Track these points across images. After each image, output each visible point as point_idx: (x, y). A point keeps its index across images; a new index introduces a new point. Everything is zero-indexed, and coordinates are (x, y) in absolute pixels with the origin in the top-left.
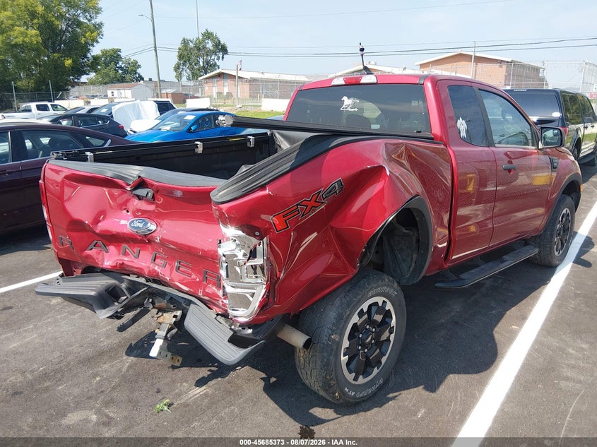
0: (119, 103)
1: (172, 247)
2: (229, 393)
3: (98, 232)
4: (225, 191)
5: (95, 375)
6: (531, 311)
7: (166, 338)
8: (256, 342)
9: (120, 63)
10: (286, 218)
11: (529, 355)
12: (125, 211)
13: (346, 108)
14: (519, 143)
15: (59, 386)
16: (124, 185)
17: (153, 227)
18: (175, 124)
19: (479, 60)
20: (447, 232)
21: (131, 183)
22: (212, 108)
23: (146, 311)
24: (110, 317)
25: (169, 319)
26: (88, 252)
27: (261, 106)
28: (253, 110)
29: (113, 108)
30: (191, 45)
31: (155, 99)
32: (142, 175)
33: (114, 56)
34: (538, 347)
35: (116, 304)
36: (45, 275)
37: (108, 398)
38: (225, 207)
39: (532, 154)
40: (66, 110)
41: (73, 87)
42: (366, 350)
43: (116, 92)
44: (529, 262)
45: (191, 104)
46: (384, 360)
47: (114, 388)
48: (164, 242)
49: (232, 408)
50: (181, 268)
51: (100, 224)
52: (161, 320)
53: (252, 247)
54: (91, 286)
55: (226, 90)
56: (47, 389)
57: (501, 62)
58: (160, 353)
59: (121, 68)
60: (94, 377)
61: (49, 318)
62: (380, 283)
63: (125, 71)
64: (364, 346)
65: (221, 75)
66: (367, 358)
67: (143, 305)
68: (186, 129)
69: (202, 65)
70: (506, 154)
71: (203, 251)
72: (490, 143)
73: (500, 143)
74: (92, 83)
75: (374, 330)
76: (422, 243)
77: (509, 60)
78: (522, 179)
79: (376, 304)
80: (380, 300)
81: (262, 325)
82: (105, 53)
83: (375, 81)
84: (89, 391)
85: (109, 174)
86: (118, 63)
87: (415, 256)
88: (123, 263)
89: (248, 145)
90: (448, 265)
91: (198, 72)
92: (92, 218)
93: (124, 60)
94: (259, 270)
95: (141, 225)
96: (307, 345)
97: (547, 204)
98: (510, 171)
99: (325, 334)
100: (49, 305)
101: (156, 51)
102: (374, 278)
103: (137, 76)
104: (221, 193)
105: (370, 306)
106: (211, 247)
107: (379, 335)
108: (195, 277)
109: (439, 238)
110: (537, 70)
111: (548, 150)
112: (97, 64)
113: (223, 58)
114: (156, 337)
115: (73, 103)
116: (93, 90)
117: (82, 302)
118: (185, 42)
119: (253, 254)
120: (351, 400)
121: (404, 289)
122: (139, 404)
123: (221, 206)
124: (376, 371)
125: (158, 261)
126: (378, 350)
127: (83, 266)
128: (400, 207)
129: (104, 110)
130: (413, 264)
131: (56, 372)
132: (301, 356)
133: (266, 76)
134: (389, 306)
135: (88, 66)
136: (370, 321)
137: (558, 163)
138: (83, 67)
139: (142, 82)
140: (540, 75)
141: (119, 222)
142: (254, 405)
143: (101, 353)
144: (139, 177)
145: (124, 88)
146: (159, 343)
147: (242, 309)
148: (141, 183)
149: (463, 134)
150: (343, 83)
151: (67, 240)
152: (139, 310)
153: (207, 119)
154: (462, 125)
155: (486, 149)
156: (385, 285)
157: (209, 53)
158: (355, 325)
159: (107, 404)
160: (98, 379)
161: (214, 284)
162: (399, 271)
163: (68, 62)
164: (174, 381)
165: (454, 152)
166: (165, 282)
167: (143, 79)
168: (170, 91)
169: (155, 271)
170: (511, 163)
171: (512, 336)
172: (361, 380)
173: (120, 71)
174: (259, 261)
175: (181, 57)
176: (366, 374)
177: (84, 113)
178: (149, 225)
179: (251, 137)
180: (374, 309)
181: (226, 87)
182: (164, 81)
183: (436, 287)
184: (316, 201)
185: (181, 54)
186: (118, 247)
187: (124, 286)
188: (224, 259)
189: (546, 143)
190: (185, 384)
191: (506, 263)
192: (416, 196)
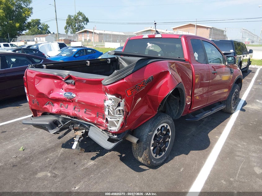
0: (41, 44)
1: (83, 103)
2: (104, 163)
3: (50, 98)
4: (108, 80)
5: (47, 158)
6: (223, 130)
7: (79, 141)
8: (118, 140)
9: (40, 25)
10: (131, 91)
11: (223, 147)
12: (62, 89)
13: (149, 48)
14: (217, 62)
15: (32, 163)
16: (61, 78)
17: (74, 96)
18: (68, 53)
19: (198, 27)
20: (190, 98)
21: (64, 77)
22: (82, 46)
23: (70, 130)
24: (55, 133)
25: (79, 133)
26: (45, 106)
27: (104, 46)
28: (101, 47)
29: (39, 46)
30: (72, 18)
31: (58, 42)
32: (70, 74)
33: (37, 22)
34: (227, 144)
35: (57, 128)
36: (18, 118)
37: (54, 167)
38: (108, 86)
39: (223, 67)
40: (17, 46)
41: (19, 36)
42: (160, 145)
43: (38, 38)
44: (221, 111)
45: (73, 44)
46: (166, 149)
47: (56, 163)
48: (79, 102)
49: (106, 169)
50: (87, 112)
51: (51, 95)
52: (76, 134)
53: (119, 102)
54: (46, 120)
55: (88, 38)
56: (27, 164)
57: (208, 28)
58: (76, 147)
59: (40, 28)
60: (47, 159)
61: (23, 135)
62: (165, 118)
63: (42, 29)
64: (159, 143)
65: (86, 32)
66: (160, 148)
67: (69, 128)
68: (73, 55)
69: (77, 27)
70: (212, 67)
71: (97, 105)
72: (207, 63)
73: (210, 62)
74: (27, 34)
75: (163, 137)
76: (181, 102)
77: (211, 27)
78: (218, 78)
79: (164, 126)
80: (165, 125)
81: (121, 134)
82: (33, 21)
83: (161, 37)
84: (45, 164)
85: (55, 74)
86: (39, 25)
87: (178, 108)
88: (61, 111)
89: (108, 62)
90: (191, 111)
91: (75, 30)
92: (48, 92)
93: (41, 24)
94: (121, 111)
95: (69, 95)
96: (138, 142)
97: (229, 87)
98: (214, 74)
99: (145, 138)
100: (22, 131)
101: (57, 20)
102: (163, 116)
103: (48, 31)
104: (106, 81)
105: (162, 127)
106: (100, 103)
107: (164, 139)
108: (93, 115)
109: (188, 101)
110: (223, 31)
111: (229, 65)
112: (30, 26)
113: (87, 24)
114: (75, 141)
115: (19, 43)
116: (28, 37)
117: (42, 127)
118: (70, 16)
119: (119, 105)
120: (154, 165)
121: (174, 121)
122: (67, 169)
123: (106, 86)
124: (163, 153)
125: (76, 109)
126: (164, 145)
127: (43, 112)
128: (175, 87)
129: (35, 47)
130: (178, 111)
131: (30, 157)
132: (135, 147)
133: (106, 32)
134: (169, 127)
135: (26, 27)
136: (161, 133)
137: (233, 71)
138: (23, 27)
139: (50, 34)
140: (224, 34)
141: (59, 94)
142: (115, 168)
143: (48, 149)
144: (69, 75)
145: (43, 37)
146: (76, 143)
147: (114, 127)
148: (70, 77)
149: (197, 59)
150: (148, 37)
151: (36, 101)
152: (67, 130)
153: (82, 51)
154: (196, 55)
155: (206, 65)
156: (167, 119)
157: (80, 21)
158: (156, 134)
159: (54, 169)
160: (48, 159)
161: (102, 118)
162: (172, 114)
163: (17, 25)
164: (80, 160)
165: (193, 66)
166: (79, 118)
167: (50, 33)
168: (63, 38)
169: (75, 114)
170: (215, 70)
171: (216, 140)
172: (158, 157)
173: (40, 29)
174: (121, 108)
175: (67, 23)
176: (160, 154)
177: (26, 48)
178: (73, 95)
179: (109, 59)
180: (163, 128)
181: (88, 37)
182: (60, 34)
183: (186, 121)
184: (143, 84)
185: (68, 22)
186: (58, 104)
187: (60, 120)
188: (107, 107)
189: (229, 63)
190: (85, 161)
191: (213, 111)
192: (180, 83)
